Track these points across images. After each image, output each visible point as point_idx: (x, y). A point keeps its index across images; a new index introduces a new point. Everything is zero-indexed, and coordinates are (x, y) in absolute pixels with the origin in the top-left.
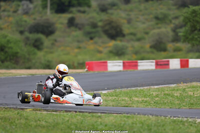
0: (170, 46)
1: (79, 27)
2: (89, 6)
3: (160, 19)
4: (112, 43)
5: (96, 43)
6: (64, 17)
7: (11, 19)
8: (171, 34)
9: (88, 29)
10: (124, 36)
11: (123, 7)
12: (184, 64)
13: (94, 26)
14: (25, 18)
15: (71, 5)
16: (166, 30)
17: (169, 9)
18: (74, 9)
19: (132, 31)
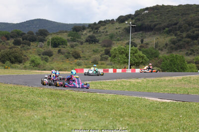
0: (99, 62)
1: (63, 53)
2: (67, 45)
3: (95, 51)
4: (76, 61)
5: (69, 60)
6: (57, 49)
7: (35, 49)
8: (100, 57)
9: (66, 54)
10: (81, 58)
11: (80, 46)
12: (115, 71)
13: (69, 53)
14: (41, 49)
15: (59, 44)
16: (98, 56)
17: (99, 47)
18: (60, 46)
19: (84, 56)
